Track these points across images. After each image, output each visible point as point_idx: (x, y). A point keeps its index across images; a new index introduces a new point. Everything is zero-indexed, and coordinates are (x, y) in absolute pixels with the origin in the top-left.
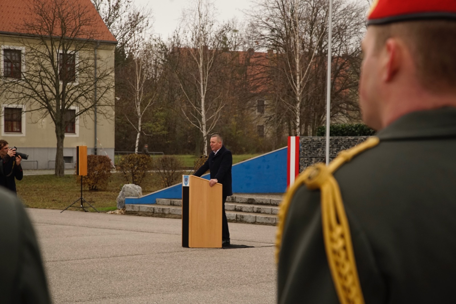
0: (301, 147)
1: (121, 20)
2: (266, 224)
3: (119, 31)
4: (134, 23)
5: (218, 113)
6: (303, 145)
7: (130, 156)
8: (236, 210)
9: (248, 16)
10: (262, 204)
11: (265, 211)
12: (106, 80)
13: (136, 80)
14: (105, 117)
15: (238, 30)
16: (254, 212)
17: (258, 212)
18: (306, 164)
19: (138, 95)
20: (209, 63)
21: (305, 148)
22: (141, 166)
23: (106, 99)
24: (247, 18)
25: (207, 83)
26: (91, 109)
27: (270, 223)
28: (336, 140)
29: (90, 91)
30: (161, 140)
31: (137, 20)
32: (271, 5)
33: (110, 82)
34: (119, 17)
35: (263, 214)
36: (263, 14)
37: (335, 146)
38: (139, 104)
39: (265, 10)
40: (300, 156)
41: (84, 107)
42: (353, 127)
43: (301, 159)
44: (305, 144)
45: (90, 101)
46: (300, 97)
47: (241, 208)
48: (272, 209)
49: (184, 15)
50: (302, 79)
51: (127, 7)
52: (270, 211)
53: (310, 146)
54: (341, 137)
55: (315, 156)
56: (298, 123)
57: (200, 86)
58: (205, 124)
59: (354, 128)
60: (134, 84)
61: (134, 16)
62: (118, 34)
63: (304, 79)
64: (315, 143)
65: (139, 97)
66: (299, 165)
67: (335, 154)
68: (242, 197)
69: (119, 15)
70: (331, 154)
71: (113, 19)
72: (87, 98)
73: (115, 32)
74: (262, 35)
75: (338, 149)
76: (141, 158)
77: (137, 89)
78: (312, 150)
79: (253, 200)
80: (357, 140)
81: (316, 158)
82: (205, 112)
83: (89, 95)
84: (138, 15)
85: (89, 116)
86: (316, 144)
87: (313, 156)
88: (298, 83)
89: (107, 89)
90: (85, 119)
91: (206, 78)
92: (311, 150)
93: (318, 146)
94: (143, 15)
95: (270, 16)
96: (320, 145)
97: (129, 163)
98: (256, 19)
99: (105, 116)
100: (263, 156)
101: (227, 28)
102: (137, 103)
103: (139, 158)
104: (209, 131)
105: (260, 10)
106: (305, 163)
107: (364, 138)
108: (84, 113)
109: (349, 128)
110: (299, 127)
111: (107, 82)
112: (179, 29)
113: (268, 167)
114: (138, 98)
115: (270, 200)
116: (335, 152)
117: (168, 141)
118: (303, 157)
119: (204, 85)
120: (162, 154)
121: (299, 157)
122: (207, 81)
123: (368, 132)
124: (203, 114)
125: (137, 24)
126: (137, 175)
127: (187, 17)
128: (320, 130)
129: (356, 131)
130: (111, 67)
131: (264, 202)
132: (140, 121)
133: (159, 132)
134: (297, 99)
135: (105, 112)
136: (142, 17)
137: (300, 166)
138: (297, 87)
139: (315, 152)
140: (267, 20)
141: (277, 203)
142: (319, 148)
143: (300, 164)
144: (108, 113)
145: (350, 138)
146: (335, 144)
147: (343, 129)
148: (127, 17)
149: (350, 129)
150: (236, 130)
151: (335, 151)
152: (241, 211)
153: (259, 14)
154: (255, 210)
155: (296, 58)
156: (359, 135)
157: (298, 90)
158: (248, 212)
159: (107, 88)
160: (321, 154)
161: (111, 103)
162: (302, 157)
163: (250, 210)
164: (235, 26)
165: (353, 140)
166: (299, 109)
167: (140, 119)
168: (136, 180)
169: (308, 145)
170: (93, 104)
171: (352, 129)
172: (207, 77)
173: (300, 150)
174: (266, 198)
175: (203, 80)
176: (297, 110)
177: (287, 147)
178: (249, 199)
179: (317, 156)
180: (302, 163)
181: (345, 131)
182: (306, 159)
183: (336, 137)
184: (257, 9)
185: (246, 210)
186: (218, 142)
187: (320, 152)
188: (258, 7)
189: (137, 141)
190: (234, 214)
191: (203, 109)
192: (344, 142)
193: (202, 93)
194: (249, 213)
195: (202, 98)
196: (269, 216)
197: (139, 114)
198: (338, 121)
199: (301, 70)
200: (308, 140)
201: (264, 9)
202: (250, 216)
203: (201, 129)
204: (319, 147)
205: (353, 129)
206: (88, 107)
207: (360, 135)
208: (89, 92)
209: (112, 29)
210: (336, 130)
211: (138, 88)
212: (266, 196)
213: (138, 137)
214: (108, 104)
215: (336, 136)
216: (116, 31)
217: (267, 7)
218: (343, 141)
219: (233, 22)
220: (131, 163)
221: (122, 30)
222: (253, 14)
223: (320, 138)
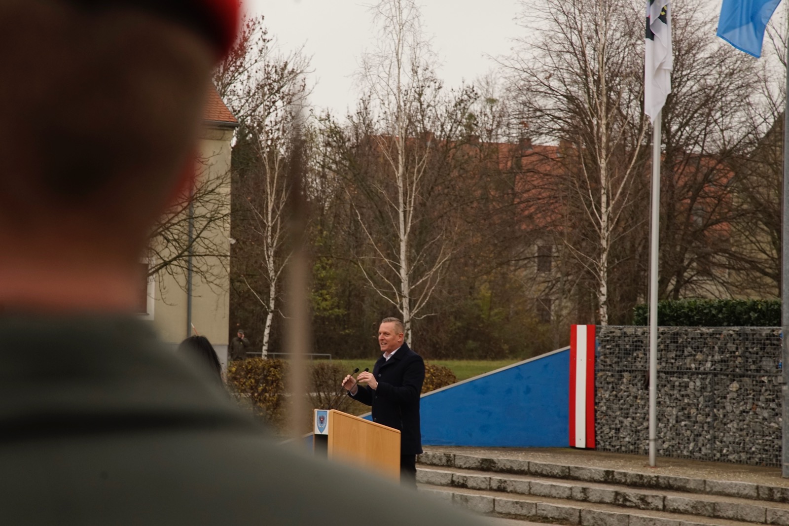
0: (599, 348)
1: (249, 77)
2: (516, 517)
3: (243, 101)
4: (275, 84)
5: (436, 272)
6: (604, 343)
7: (249, 363)
8: (453, 484)
9: (508, 70)
10: (510, 471)
11: (515, 488)
12: (207, 202)
13: (267, 202)
14: (204, 280)
15: (498, 98)
16: (491, 489)
17: (501, 489)
18: (610, 386)
19: (269, 233)
20: (417, 167)
21: (608, 351)
22: (272, 384)
23: (207, 242)
24: (506, 73)
25: (412, 209)
26: (175, 262)
27: (525, 516)
28: (674, 334)
29: (174, 224)
30: (332, 328)
31: (282, 77)
32: (558, 47)
33: (216, 206)
34: (246, 72)
35: (511, 495)
36: (540, 65)
37: (672, 346)
38: (272, 253)
39: (544, 56)
40: (597, 368)
41: (161, 258)
42: (712, 306)
43: (600, 374)
44: (608, 341)
45: (175, 247)
46: (607, 241)
47: (465, 479)
48: (530, 483)
49: (367, 68)
50: (612, 203)
51: (261, 51)
52: (525, 488)
53: (618, 346)
54: (686, 328)
55: (628, 369)
56: (603, 295)
57: (397, 213)
58: (407, 296)
59: (716, 308)
60: (261, 212)
61: (276, 71)
62: (242, 106)
63: (616, 203)
64: (629, 341)
65: (272, 239)
66: (595, 387)
67: (672, 364)
68: (469, 455)
69: (244, 67)
70: (664, 364)
71: (233, 76)
72: (168, 241)
73: (236, 104)
74: (536, 110)
75: (678, 353)
76: (272, 367)
77: (268, 222)
78: (623, 356)
79: (491, 462)
80: (720, 334)
81: (630, 372)
82: (408, 271)
83: (172, 234)
84: (283, 69)
85: (171, 276)
86: (631, 343)
87: (625, 368)
88: (603, 210)
89: (211, 221)
90: (161, 284)
91: (410, 197)
92: (620, 355)
93: (636, 346)
94: (295, 68)
95: (554, 70)
96: (639, 344)
97: (246, 378)
98: (525, 75)
99: (205, 278)
100: (517, 367)
101: (471, 95)
102: (267, 250)
103: (266, 367)
104: (415, 311)
105: (535, 58)
106: (608, 383)
107: (734, 331)
108: (160, 271)
109: (705, 309)
110: (605, 303)
111: (210, 206)
112: (369, 96)
113: (528, 390)
114: (269, 241)
115: (529, 463)
116: (673, 361)
117: (347, 331)
118: (604, 370)
119: (405, 212)
120: (328, 358)
121: (595, 371)
122: (412, 205)
123: (745, 317)
124: (403, 274)
125: (282, 87)
126: (263, 403)
127: (374, 71)
128: (641, 311)
129: (720, 316)
130: (219, 175)
131: (516, 468)
132: (273, 289)
133: (328, 310)
134: (601, 245)
135: (204, 268)
136: (293, 71)
137: (596, 390)
138: (601, 218)
139: (629, 359)
140: (547, 78)
141: (542, 471)
142: (637, 352)
143: (598, 384)
144: (210, 271)
145: (704, 330)
146: (671, 342)
147: (691, 310)
148: (261, 72)
149: (705, 311)
150: (491, 309)
151: (673, 358)
152: (463, 486)
153: (531, 65)
154: (494, 485)
155: (601, 158)
156: (725, 324)
157: (603, 224)
158: (480, 489)
159: (210, 218)
160: (642, 364)
161: (217, 250)
162: (601, 370)
163: (483, 486)
164: (491, 90)
165: (711, 335)
166: (606, 265)
167: (273, 284)
168: (261, 414)
169: (614, 344)
170: (180, 252)
171: (710, 311)
172: (413, 197)
173: (597, 355)
174: (520, 459)
175: (405, 203)
176: (602, 268)
177: (569, 347)
178: (484, 461)
179: (634, 368)
180: (601, 383)
181: (695, 315)
182: (610, 374)
183: (675, 327)
184: (528, 56)
185: (475, 485)
186: (397, 334)
187: (639, 359)
188: (531, 51)
189: (267, 331)
190: (449, 494)
191: (403, 264)
192: (692, 339)
193: (402, 231)
194: (481, 492)
195: (401, 240)
196: (522, 499)
197: (272, 274)
198: (700, 291)
199: (610, 184)
200: (614, 334)
201: (541, 56)
202: (483, 498)
203: (398, 306)
204: (637, 348)
205: (714, 312)
206: (170, 258)
207: (729, 325)
208: (172, 227)
209: (230, 97)
210: (676, 312)
211: (270, 219)
212: (520, 455)
213: (268, 323)
214: (210, 252)
215: (677, 325)
216: (237, 102)
217: (548, 50)
218: (690, 336)
219: (487, 83)
220: (250, 378)
221: (250, 100)
222: (518, 66)
223: (640, 331)
